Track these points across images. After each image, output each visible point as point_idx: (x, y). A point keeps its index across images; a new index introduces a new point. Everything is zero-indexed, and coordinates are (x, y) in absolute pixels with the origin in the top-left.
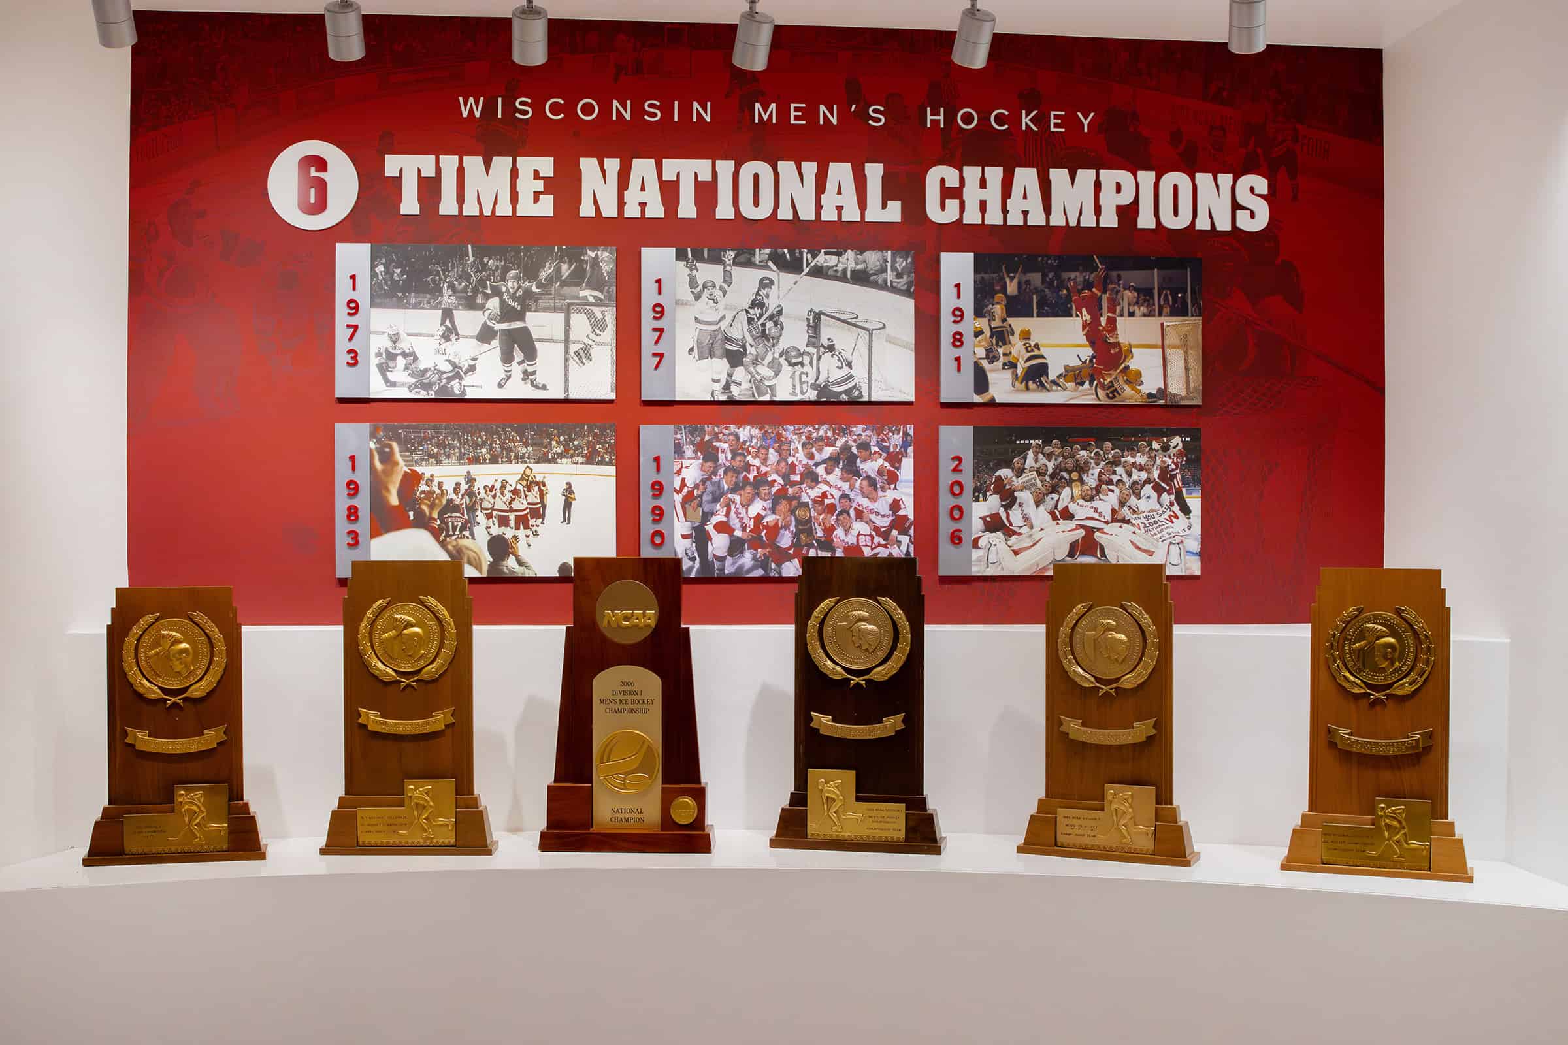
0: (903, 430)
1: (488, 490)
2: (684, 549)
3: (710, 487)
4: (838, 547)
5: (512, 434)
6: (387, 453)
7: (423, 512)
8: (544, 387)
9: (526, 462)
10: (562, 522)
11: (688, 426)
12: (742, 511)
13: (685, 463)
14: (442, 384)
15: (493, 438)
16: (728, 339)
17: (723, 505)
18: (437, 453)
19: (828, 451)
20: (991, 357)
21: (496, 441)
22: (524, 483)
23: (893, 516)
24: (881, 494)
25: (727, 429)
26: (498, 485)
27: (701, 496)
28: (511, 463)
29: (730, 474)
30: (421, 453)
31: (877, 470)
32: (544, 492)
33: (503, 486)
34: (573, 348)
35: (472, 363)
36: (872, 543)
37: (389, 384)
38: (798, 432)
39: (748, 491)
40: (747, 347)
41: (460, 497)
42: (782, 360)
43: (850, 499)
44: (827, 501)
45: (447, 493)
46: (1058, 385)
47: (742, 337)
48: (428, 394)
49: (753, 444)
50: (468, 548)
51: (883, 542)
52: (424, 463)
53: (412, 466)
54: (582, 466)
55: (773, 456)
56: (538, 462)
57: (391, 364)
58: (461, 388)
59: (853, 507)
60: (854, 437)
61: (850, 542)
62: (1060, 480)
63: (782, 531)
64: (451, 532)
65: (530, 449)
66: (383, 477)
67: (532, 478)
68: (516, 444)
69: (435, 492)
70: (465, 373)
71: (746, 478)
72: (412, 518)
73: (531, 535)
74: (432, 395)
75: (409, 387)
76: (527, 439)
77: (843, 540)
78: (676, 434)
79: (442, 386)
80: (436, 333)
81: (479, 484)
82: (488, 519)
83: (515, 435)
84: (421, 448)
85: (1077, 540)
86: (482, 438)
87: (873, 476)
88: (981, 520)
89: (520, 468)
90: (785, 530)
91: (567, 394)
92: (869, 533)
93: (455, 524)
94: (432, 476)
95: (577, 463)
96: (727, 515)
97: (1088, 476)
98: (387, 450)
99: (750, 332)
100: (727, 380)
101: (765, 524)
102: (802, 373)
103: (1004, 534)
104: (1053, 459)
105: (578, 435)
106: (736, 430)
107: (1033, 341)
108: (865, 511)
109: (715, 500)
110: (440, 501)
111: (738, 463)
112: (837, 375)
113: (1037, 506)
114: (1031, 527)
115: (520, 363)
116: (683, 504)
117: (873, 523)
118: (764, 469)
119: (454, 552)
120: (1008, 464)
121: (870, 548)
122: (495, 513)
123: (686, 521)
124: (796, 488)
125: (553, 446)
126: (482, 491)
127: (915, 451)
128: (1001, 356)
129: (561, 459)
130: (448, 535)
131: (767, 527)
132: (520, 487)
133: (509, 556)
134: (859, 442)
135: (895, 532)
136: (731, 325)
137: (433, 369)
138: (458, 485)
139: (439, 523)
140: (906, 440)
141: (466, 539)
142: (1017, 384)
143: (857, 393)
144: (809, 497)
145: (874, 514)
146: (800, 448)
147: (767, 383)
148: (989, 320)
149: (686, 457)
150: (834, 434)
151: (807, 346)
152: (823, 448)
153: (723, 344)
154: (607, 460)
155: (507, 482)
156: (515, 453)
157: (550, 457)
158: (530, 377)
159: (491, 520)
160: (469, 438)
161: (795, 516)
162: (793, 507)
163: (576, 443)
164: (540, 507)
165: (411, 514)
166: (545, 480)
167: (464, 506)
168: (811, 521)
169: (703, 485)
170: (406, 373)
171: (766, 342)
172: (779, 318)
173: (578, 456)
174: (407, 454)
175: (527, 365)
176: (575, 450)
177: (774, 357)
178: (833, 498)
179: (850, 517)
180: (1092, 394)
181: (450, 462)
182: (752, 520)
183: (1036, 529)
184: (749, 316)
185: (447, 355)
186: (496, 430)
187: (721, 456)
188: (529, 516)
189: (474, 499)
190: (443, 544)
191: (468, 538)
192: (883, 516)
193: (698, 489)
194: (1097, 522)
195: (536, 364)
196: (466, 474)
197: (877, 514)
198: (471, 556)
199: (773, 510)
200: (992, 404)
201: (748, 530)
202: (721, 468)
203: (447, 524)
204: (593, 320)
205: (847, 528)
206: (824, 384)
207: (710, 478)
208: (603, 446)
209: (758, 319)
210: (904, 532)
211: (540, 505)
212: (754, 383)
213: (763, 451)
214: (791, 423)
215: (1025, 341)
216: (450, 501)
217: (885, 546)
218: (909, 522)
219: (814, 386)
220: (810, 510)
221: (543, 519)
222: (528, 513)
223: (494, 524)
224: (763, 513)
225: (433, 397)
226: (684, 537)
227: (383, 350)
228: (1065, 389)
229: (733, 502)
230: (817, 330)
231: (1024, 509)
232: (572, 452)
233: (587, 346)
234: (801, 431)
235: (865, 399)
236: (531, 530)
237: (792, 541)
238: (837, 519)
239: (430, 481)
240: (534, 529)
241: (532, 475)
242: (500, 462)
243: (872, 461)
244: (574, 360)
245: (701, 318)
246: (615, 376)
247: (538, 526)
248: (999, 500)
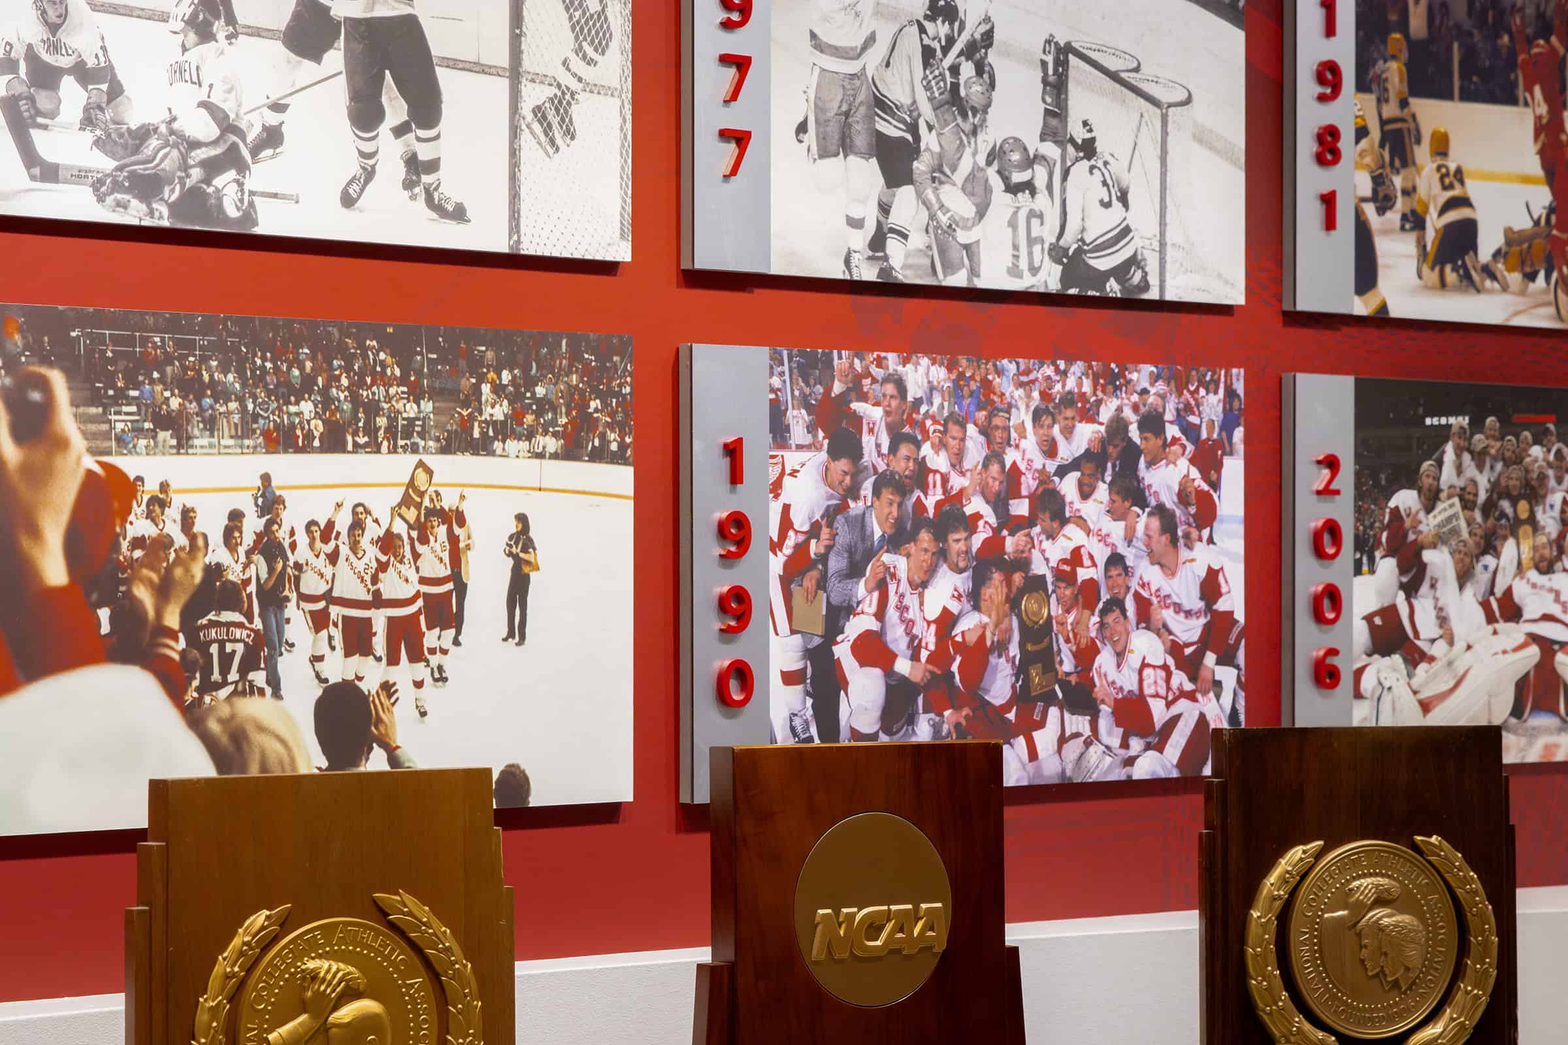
0: (1226, 381)
1: (317, 535)
2: (786, 714)
3: (844, 536)
4: (1103, 702)
5: (382, 356)
6: (35, 404)
7: (135, 606)
8: (459, 214)
9: (415, 449)
10: (505, 640)
11: (795, 351)
12: (911, 600)
13: (792, 459)
14: (189, 183)
15: (331, 368)
16: (880, 104)
17: (872, 584)
18: (180, 412)
19: (1086, 434)
20: (1383, 202)
21: (338, 378)
22: (411, 514)
23: (1206, 616)
24: (1184, 554)
25: (880, 362)
26: (343, 522)
27: (824, 558)
28: (378, 451)
29: (887, 495)
30: (134, 409)
31: (1176, 488)
32: (462, 545)
33: (357, 526)
34: (534, 95)
35: (272, 119)
36: (1169, 688)
37: (36, 171)
38: (1024, 379)
39: (925, 545)
40: (921, 132)
41: (243, 559)
42: (992, 173)
43: (1126, 569)
44: (1083, 574)
45: (207, 545)
46: (1493, 277)
47: (909, 102)
48: (151, 213)
49: (935, 409)
50: (262, 729)
51: (1189, 686)
52: (142, 442)
53: (109, 453)
54: (553, 462)
55: (975, 447)
56: (445, 450)
57: (43, 100)
58: (241, 201)
59: (1132, 591)
60: (1135, 398)
61: (1127, 688)
62: (1498, 519)
63: (993, 659)
64: (216, 676)
65: (427, 406)
66: (22, 487)
67: (432, 500)
68: (392, 391)
69: (172, 542)
70: (255, 151)
71: (920, 506)
72: (105, 628)
73: (428, 680)
74: (161, 217)
75: (97, 185)
76: (419, 373)
77: (1113, 683)
78: (772, 374)
79: (192, 189)
80: (174, 11)
81: (293, 518)
82: (317, 631)
83: (389, 360)
84: (134, 393)
85: (1528, 674)
86: (302, 368)
87: (1169, 505)
88: (1364, 622)
89: (399, 466)
90: (1000, 656)
91: (515, 237)
92: (1161, 663)
93: (229, 647)
94: (164, 487)
95: (540, 456)
96: (880, 615)
97: (1544, 512)
98: (36, 396)
99: (928, 88)
100: (879, 222)
101: (959, 639)
102: (1032, 214)
103: (1405, 660)
104: (1488, 465)
105: (546, 367)
106: (900, 368)
107: (1452, 161)
108: (1155, 600)
109: (854, 571)
110: (187, 570)
111: (903, 464)
112: (1101, 223)
113: (1461, 587)
114: (1451, 643)
115: (400, 131)
116: (786, 581)
117: (1171, 633)
118: (957, 482)
119: (224, 740)
120: (1410, 480)
121: (1164, 702)
122: (335, 612)
123: (793, 632)
124: (1020, 536)
125: (483, 399)
126: (302, 539)
127: (1247, 440)
128: (1399, 194)
129: (504, 442)
130: (208, 686)
131: (961, 648)
132: (400, 528)
133: (371, 749)
134: (1143, 410)
135: (1210, 658)
136: (888, 65)
137: (163, 129)
138: (236, 517)
139: (182, 644)
140: (1231, 409)
141: (256, 699)
142: (1426, 270)
143: (1137, 278)
144: (1047, 560)
145: (1172, 609)
146: (1029, 425)
147: (963, 237)
148: (1379, 101)
149: (792, 442)
150: (1095, 385)
151: (1043, 139)
152: (1074, 426)
153: (870, 118)
154: (614, 447)
155: (368, 512)
156: (389, 418)
157: (476, 434)
158: (426, 179)
159: (324, 633)
160: (269, 365)
161: (1019, 616)
162: (1014, 590)
163: (540, 391)
164: (450, 593)
165: (104, 614)
166: (465, 507)
167: (252, 588)
168: (1051, 630)
169: (830, 525)
170: (88, 137)
171: (959, 120)
172: (986, 54)
173: (545, 432)
174: (93, 410)
175: (419, 139)
176: (539, 414)
177: (975, 163)
178: (1094, 565)
179: (1125, 617)
180: (1548, 304)
181: (215, 440)
182: (933, 627)
183: (1460, 645)
184: (926, 41)
185: (205, 88)
186: (341, 342)
187: (867, 441)
188: (422, 618)
189: (280, 566)
190: (193, 716)
191: (261, 692)
192: (1188, 614)
193: (818, 538)
194: (1559, 626)
195: (437, 137)
196: (259, 483)
197: (1178, 608)
198: (268, 752)
199: (975, 599)
200: (1381, 320)
201: (924, 654)
202: (866, 479)
203: (204, 647)
204: (577, 14)
205: (1119, 649)
206: (1076, 246)
207: (842, 508)
208: (605, 404)
209: (946, 50)
210: (1226, 659)
211: (450, 586)
212: (936, 235)
213: (954, 430)
214: (1012, 356)
215: (1439, 161)
216: (214, 571)
217: (1191, 696)
218: (1236, 631)
219: (1057, 253)
220: (1049, 597)
221: (458, 633)
222: (419, 612)
223: (333, 648)
224: (954, 607)
225: (166, 223)
226: (789, 678)
227: (19, 52)
228: (1505, 288)
229: (893, 576)
230: (1063, 96)
231: (1438, 594)
232: (529, 419)
233: (563, 93)
234: (1032, 377)
235: (1153, 294)
236: (427, 661)
237: (1013, 687)
238: (1102, 625)
239: (159, 503)
240: (435, 660)
241: (432, 489)
242: (350, 447)
243: (1167, 465)
244: (532, 133)
245: (825, 37)
246: (630, 192)
247: (444, 652)
248: (1396, 571)
